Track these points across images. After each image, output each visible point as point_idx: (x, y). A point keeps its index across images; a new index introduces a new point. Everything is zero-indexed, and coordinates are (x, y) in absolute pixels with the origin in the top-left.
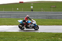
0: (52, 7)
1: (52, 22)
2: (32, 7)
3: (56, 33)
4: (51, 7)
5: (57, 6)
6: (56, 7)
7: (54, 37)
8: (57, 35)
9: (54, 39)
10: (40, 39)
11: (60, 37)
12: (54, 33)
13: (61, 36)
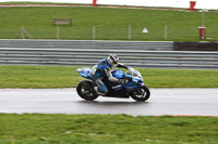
0: (57, 23)
1: (61, 78)
3: (79, 115)
4: (54, 25)
5: (74, 21)
6: (71, 25)
7: (72, 129)
8: (84, 121)
9: (73, 136)
10: (24, 136)
11: (93, 130)
12: (72, 116)
13: (97, 126)
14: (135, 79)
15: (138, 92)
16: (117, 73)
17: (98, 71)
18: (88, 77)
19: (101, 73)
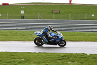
2: (22, 12)
4: (52, 13)
7: (60, 60)
8: (66, 56)
9: (61, 63)
10: (39, 63)
11: (70, 60)
14: (60, 37)
15: (61, 43)
16: (52, 34)
17: (43, 33)
18: (39, 36)
19: (45, 34)
